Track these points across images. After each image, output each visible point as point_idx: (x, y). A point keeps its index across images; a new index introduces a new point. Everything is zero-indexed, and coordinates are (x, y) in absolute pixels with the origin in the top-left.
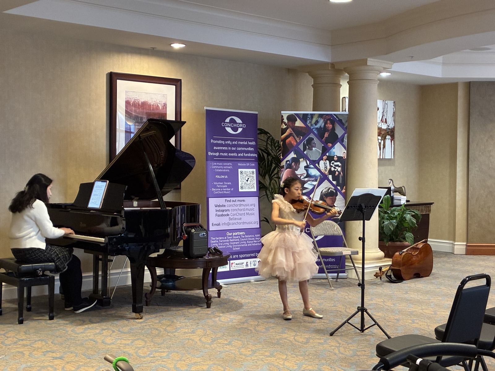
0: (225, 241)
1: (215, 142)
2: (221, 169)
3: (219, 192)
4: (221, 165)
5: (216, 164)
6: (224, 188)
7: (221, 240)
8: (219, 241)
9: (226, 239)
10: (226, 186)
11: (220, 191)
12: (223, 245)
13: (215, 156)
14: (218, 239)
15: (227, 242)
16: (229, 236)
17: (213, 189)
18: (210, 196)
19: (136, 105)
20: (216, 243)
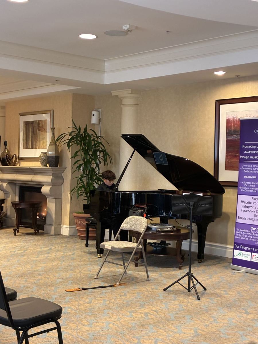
0: (249, 234)
1: (246, 147)
2: (250, 170)
3: (246, 190)
4: (251, 167)
5: (245, 166)
6: (252, 187)
7: (245, 232)
8: (243, 233)
9: (250, 233)
10: (254, 186)
11: (248, 189)
12: (246, 237)
13: (245, 159)
14: (242, 230)
15: (251, 236)
16: (253, 230)
17: (241, 188)
18: (239, 193)
19: (235, 122)
20: (240, 234)
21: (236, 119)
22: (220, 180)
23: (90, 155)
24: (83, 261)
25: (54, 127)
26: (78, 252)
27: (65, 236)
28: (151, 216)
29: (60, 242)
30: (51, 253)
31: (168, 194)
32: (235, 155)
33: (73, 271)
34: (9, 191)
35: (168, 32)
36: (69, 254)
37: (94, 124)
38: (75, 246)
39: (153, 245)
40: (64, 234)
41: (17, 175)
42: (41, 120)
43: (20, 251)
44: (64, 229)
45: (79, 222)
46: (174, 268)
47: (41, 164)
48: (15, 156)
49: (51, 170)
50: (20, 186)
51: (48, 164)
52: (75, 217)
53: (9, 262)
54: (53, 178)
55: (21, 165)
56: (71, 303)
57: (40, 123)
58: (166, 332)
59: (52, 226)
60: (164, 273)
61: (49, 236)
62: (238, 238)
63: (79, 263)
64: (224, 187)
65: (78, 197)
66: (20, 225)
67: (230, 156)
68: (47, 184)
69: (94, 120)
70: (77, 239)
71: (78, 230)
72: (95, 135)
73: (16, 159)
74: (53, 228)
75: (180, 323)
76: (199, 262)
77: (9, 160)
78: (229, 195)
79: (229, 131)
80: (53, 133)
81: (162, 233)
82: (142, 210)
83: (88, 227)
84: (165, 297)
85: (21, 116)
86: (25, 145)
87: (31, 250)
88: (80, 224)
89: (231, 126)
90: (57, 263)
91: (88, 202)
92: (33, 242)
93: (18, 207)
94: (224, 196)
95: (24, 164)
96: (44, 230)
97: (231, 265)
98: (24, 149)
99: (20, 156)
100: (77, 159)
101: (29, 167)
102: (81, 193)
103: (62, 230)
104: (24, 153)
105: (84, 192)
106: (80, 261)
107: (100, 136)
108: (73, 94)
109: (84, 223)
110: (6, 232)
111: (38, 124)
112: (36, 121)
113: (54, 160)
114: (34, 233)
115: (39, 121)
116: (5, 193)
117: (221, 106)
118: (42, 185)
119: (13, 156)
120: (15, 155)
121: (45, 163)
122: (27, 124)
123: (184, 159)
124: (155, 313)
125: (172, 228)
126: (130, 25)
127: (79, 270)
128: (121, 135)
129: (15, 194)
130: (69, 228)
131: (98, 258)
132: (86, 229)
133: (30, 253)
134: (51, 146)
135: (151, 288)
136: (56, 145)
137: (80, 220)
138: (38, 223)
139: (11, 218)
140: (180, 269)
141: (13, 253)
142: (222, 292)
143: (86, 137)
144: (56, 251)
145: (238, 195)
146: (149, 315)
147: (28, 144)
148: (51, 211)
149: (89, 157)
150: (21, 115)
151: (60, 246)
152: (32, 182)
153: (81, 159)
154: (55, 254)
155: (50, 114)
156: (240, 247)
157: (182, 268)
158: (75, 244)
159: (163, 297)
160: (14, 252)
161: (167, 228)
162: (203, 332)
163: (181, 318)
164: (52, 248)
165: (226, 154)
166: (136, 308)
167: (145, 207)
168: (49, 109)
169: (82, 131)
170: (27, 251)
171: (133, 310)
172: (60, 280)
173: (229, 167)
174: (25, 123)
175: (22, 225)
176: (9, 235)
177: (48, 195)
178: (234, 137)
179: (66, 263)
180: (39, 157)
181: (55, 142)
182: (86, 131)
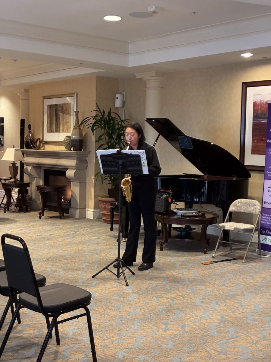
8: (269, 218)
14: (268, 215)
17: (268, 172)
18: (265, 178)
19: (262, 105)
20: (267, 219)
21: (263, 102)
22: (245, 164)
23: (115, 139)
24: (108, 245)
25: (78, 110)
26: (103, 236)
27: (89, 219)
28: (176, 200)
29: (84, 225)
30: (76, 237)
31: (193, 179)
32: (262, 138)
33: (99, 255)
34: (34, 175)
35: (194, 13)
36: (94, 237)
37: (118, 108)
38: (100, 229)
39: (178, 229)
40: (88, 218)
41: (42, 158)
42: (64, 104)
43: (46, 235)
44: (89, 212)
45: (104, 206)
46: (199, 253)
47: (65, 147)
48: (39, 140)
49: (76, 154)
50: (45, 170)
51: (72, 148)
52: (99, 201)
53: (36, 246)
54: (78, 162)
55: (45, 149)
56: (98, 287)
57: (64, 106)
58: (193, 317)
59: (76, 210)
60: (189, 257)
61: (74, 219)
62: (264, 223)
63: (104, 247)
64: (250, 172)
65: (102, 181)
66: (45, 209)
67: (256, 139)
68: (71, 168)
69: (118, 103)
70: (101, 223)
71: (102, 214)
72: (119, 119)
73: (40, 143)
74: (78, 211)
75: (207, 309)
76: (224, 247)
77: (33, 143)
78: (255, 179)
79: (256, 114)
80: (77, 116)
81: (188, 218)
82: (168, 195)
83: (112, 211)
84: (191, 282)
85: (45, 100)
86: (49, 128)
87: (57, 233)
88: (105, 208)
89: (258, 110)
90: (83, 247)
91: (112, 186)
92: (59, 225)
93: (43, 191)
94: (250, 180)
95: (49, 148)
96: (69, 214)
97: (257, 249)
98: (48, 132)
99: (44, 140)
100: (101, 142)
101: (53, 151)
102: (105, 177)
103: (87, 213)
104: (49, 137)
105: (108, 177)
106: (105, 245)
107: (123, 119)
108: (97, 77)
109: (109, 207)
110: (32, 215)
111: (62, 108)
112: (60, 104)
113: (78, 144)
114: (60, 216)
115: (63, 104)
116: (30, 177)
117: (248, 88)
118: (66, 169)
119: (38, 139)
120: (39, 138)
121: (70, 147)
122: (50, 107)
123: (210, 143)
124: (181, 298)
125: (197, 213)
126: (156, 7)
127: (104, 254)
128: (146, 119)
129: (40, 177)
130: (94, 211)
131: (122, 242)
132: (111, 213)
133: (56, 236)
134: (75, 130)
135: (177, 272)
136: (80, 129)
137: (105, 204)
138: (63, 206)
139: (36, 201)
140: (205, 253)
141: (39, 237)
142: (247, 277)
143: (110, 120)
144: (81, 235)
145: (265, 180)
146: (175, 300)
147: (52, 127)
148: (76, 195)
149: (113, 141)
150: (45, 98)
151: (85, 230)
152: (56, 165)
153: (106, 143)
154: (81, 238)
155: (73, 97)
156: (266, 232)
157: (207, 253)
158: (100, 228)
159: (189, 282)
160: (41, 235)
161: (192, 213)
162: (229, 318)
163: (207, 304)
164: (77, 232)
165: (252, 138)
166: (162, 293)
167: (170, 192)
168: (72, 92)
169: (106, 114)
170: (53, 234)
171: (159, 294)
172: (86, 264)
173: (255, 151)
174: (49, 106)
175: (48, 209)
176: (35, 219)
177: (73, 179)
178: (261, 120)
179: (91, 247)
180: (63, 140)
181: (78, 126)
182: (110, 114)
